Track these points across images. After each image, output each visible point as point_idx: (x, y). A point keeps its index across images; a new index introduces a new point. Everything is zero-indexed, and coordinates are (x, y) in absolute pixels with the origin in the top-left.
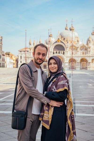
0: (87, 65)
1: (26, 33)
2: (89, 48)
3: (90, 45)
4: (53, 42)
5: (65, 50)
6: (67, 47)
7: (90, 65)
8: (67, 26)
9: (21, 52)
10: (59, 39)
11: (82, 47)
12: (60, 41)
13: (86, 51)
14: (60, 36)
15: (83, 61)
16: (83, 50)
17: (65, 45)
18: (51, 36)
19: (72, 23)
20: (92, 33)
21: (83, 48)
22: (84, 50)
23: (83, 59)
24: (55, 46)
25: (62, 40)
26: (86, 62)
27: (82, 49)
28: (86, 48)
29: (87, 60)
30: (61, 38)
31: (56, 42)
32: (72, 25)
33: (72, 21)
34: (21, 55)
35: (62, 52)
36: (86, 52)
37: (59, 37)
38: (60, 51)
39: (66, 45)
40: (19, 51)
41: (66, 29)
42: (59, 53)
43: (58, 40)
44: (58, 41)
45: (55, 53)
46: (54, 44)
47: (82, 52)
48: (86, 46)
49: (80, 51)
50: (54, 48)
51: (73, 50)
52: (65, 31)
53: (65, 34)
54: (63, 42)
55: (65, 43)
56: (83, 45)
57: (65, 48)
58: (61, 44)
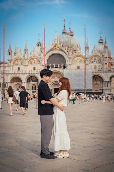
4: (47, 50)
6: (69, 58)
7: (107, 87)
8: (64, 29)
10: (56, 44)
11: (94, 58)
12: (58, 47)
13: (99, 64)
15: (96, 80)
18: (39, 44)
19: (70, 26)
21: (95, 59)
22: (97, 62)
24: (50, 57)
26: (99, 82)
27: (93, 60)
28: (100, 60)
29: (102, 77)
31: (52, 50)
32: (70, 29)
33: (70, 23)
35: (62, 65)
36: (99, 66)
37: (56, 42)
38: (59, 65)
41: (63, 33)
44: (55, 48)
45: (50, 67)
46: (49, 53)
47: (93, 65)
48: (100, 55)
49: (90, 63)
50: (48, 58)
51: (79, 62)
52: (62, 36)
53: (63, 39)
54: (64, 49)
55: (66, 51)
56: (96, 53)
57: (67, 59)
58: (60, 52)
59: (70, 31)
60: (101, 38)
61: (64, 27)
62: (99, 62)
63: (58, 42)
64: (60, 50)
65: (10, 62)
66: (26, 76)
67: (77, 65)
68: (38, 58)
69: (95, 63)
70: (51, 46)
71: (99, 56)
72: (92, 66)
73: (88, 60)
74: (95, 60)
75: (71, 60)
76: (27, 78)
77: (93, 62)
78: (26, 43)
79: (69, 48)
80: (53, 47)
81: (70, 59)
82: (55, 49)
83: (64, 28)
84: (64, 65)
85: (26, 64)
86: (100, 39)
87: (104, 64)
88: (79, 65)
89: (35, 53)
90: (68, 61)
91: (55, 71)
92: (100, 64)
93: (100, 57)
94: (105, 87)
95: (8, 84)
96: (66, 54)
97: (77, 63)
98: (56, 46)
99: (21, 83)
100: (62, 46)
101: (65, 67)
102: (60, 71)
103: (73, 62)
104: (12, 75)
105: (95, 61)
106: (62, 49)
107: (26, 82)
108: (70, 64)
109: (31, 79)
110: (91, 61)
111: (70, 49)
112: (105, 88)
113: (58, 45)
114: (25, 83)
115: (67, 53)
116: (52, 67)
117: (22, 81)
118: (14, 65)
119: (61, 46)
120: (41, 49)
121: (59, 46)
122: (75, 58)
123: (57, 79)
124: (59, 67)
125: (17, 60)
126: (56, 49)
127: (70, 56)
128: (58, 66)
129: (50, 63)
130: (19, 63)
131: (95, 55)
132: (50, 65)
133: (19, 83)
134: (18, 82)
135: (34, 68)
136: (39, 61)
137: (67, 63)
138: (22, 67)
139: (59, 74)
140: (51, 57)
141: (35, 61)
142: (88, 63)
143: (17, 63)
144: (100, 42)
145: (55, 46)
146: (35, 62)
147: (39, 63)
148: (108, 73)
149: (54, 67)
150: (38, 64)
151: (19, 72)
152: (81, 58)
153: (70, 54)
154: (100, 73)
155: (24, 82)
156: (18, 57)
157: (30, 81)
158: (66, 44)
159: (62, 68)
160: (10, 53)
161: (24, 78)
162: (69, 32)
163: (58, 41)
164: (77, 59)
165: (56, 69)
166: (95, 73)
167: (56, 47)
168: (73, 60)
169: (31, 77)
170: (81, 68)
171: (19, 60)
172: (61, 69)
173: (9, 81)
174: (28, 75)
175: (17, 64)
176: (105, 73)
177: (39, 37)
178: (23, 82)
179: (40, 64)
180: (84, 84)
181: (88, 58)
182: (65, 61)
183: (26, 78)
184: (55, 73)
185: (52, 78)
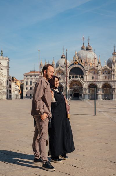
0: (111, 91)
1: (39, 53)
2: (112, 71)
3: (114, 68)
5: (83, 74)
6: (86, 71)
7: (114, 92)
8: (83, 46)
9: (26, 76)
10: (76, 60)
11: (104, 70)
12: (78, 62)
13: (109, 75)
14: (77, 57)
15: (106, 87)
17: (83, 67)
18: (63, 57)
19: (89, 42)
20: (113, 53)
21: (106, 71)
22: (107, 74)
23: (106, 84)
24: (71, 70)
25: (79, 62)
26: (109, 88)
27: (104, 72)
28: (109, 72)
29: (111, 85)
30: (79, 60)
31: (73, 64)
32: (89, 44)
33: (88, 39)
34: (27, 80)
35: (81, 76)
36: (109, 76)
38: (78, 75)
39: (85, 67)
40: (24, 75)
41: (82, 49)
42: (77, 77)
45: (72, 78)
46: (70, 67)
47: (104, 75)
48: (109, 68)
49: (102, 74)
51: (93, 73)
52: (81, 51)
53: (82, 54)
54: (82, 64)
57: (84, 71)
58: (79, 66)
59: (89, 46)
60: (114, 51)
61: (83, 44)
62: (109, 74)
64: (79, 64)
67: (92, 76)
68: (62, 70)
70: (72, 62)
73: (100, 72)
80: (74, 62)
82: (75, 64)
87: (112, 75)
90: (85, 73)
91: (75, 80)
98: (76, 62)
101: (82, 77)
102: (79, 80)
103: (89, 73)
108: (86, 75)
122: (90, 71)
124: (78, 77)
127: (87, 69)
131: (106, 68)
132: (72, 76)
136: (63, 73)
139: (78, 82)
142: (100, 74)
146: (60, 74)
149: (75, 77)
150: (63, 75)
154: (109, 82)
159: (80, 78)
160: (41, 67)
164: (92, 71)
166: (105, 82)
177: (63, 51)
181: (100, 70)
184: (75, 82)
185: (73, 86)
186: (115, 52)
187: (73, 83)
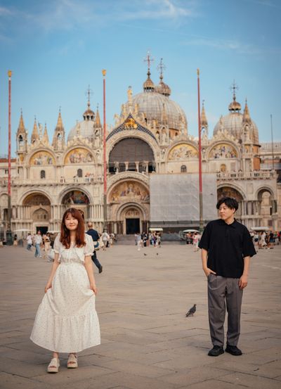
4: (109, 130)
5: (154, 160)
6: (162, 147)
7: (253, 213)
8: (149, 80)
10: (130, 116)
11: (219, 147)
12: (135, 122)
16: (224, 156)
18: (89, 115)
19: (161, 73)
21: (223, 150)
22: (226, 157)
24: (116, 145)
27: (217, 151)
28: (234, 150)
29: (240, 192)
30: (139, 115)
31: (121, 128)
33: (161, 64)
35: (146, 163)
36: (233, 165)
37: (131, 111)
38: (137, 163)
41: (146, 88)
42: (132, 168)
43: (126, 122)
44: (127, 124)
45: (117, 170)
46: (113, 137)
47: (218, 163)
48: (233, 140)
49: (211, 159)
50: (111, 149)
51: (184, 156)
52: (143, 95)
53: (145, 104)
54: (148, 127)
55: (154, 131)
56: (224, 136)
57: (156, 150)
58: (142, 135)
59: (162, 83)
60: (234, 99)
61: (149, 74)
62: (232, 157)
63: (134, 110)
64: (140, 128)
65: (23, 159)
66: (60, 190)
67: (180, 164)
68: (88, 147)
69: (222, 160)
70: (118, 121)
71: (233, 143)
72: (215, 165)
73: (207, 151)
74: (223, 153)
75: (167, 153)
76: (63, 196)
77: (218, 155)
78: (60, 114)
79: (160, 123)
80: (123, 121)
81: (164, 150)
82: (128, 127)
83: (149, 78)
84: (149, 163)
85: (61, 162)
86: (232, 101)
87: (244, 160)
88: (185, 163)
89: (80, 137)
90: (158, 155)
91: (129, 178)
92: (234, 161)
93: (235, 145)
94: (247, 214)
95: (17, 210)
96: (154, 138)
97: (181, 159)
98: (131, 119)
99: (48, 206)
100: (144, 120)
101: (151, 169)
102: (141, 178)
103: (170, 157)
104: (28, 188)
105: (221, 154)
106: (146, 127)
107: (60, 204)
108: (163, 161)
109: (73, 199)
110: (214, 155)
111: (163, 126)
112: (248, 217)
113: (135, 118)
114: (59, 208)
115: (157, 136)
116: (122, 169)
117: (50, 204)
118: (33, 164)
119: (141, 120)
120: (94, 127)
121: (138, 119)
122: (175, 148)
123: (132, 197)
124: (137, 168)
125: (38, 154)
126: (129, 125)
127: (164, 144)
128: (135, 166)
129: (117, 161)
130: (44, 159)
131: (223, 139)
132: (117, 164)
133: (44, 207)
134: (41, 206)
135: (80, 173)
136: (91, 156)
137: (158, 159)
138: (49, 170)
139: (139, 184)
140: (118, 145)
141: (80, 155)
142: (205, 159)
143: (39, 160)
144: (233, 109)
145: (128, 121)
146: (80, 158)
147: (90, 159)
148: (253, 182)
149: (127, 168)
150: (89, 161)
151: (44, 181)
152: (190, 148)
153: (164, 139)
154: (235, 181)
155: (56, 206)
156: (42, 146)
157: (69, 201)
158: (152, 116)
159: (145, 171)
160: (21, 137)
161: (55, 196)
162: (160, 85)
163: (136, 109)
164: (181, 149)
165: (132, 174)
166: (222, 183)
167: (131, 123)
168: (171, 153)
169: (73, 192)
170: (189, 170)
171: (42, 153)
172: (143, 172)
173: (21, 204)
174: (64, 188)
175: (39, 164)
176: (246, 182)
177: (89, 98)
178: (52, 204)
179: (93, 163)
180: (198, 209)
181: (206, 147)
182: (153, 155)
183: (61, 195)
184: (129, 183)
185: (121, 195)
186: (237, 101)
187: (122, 187)
